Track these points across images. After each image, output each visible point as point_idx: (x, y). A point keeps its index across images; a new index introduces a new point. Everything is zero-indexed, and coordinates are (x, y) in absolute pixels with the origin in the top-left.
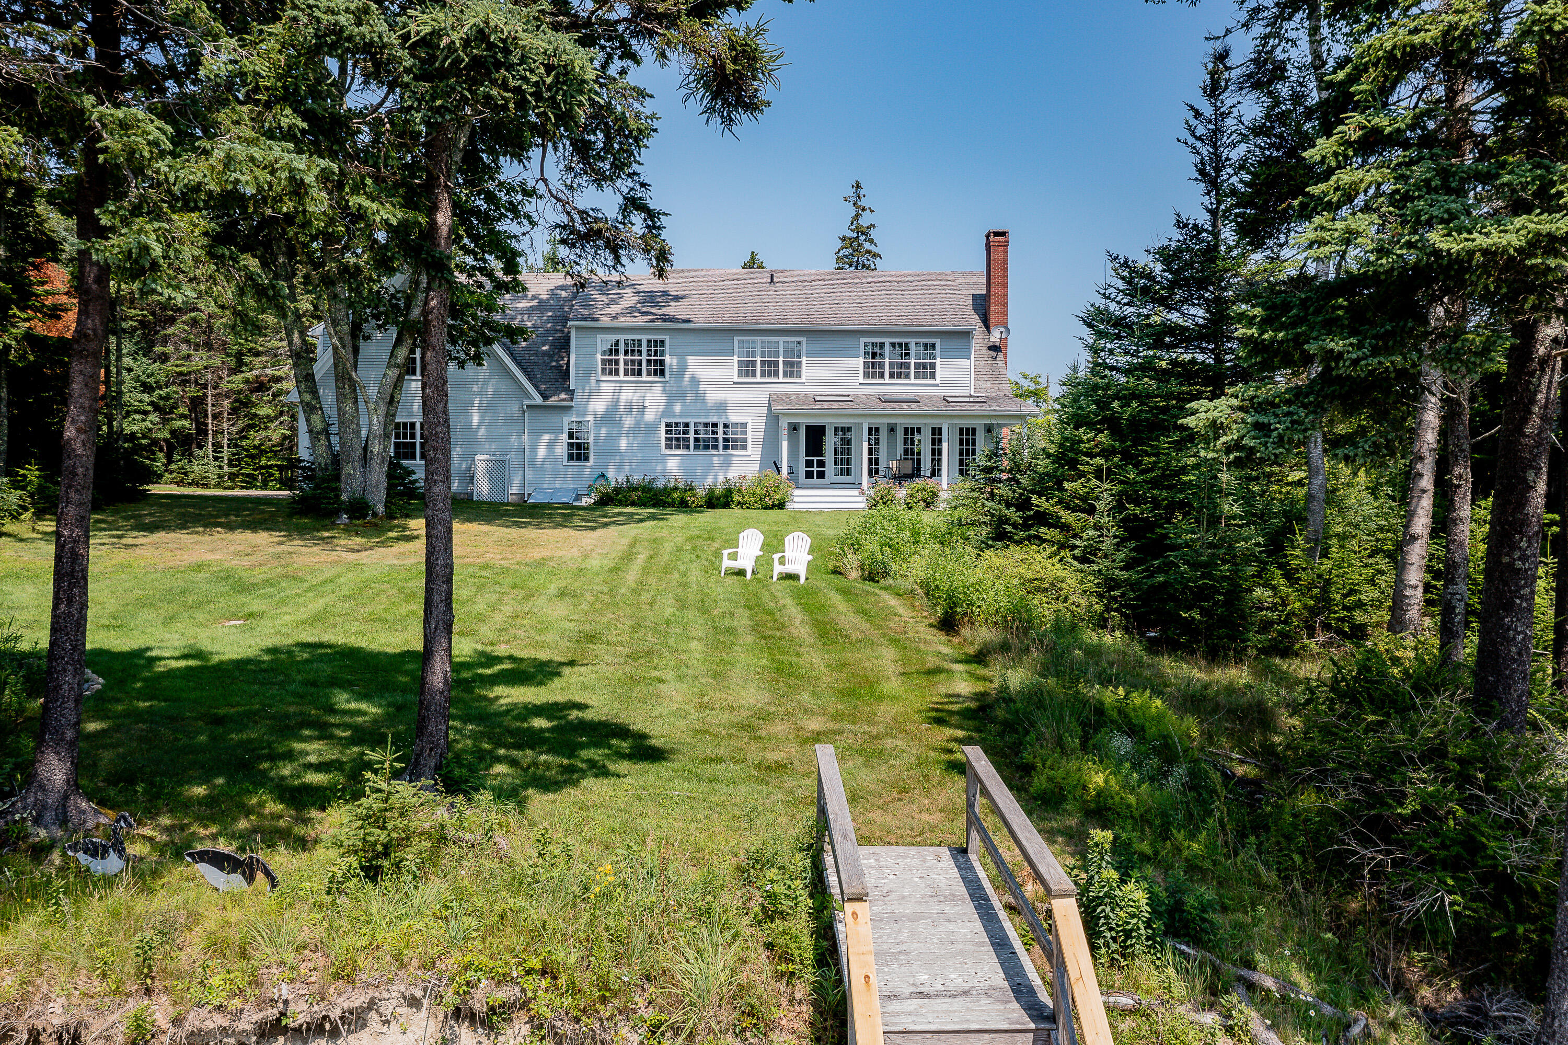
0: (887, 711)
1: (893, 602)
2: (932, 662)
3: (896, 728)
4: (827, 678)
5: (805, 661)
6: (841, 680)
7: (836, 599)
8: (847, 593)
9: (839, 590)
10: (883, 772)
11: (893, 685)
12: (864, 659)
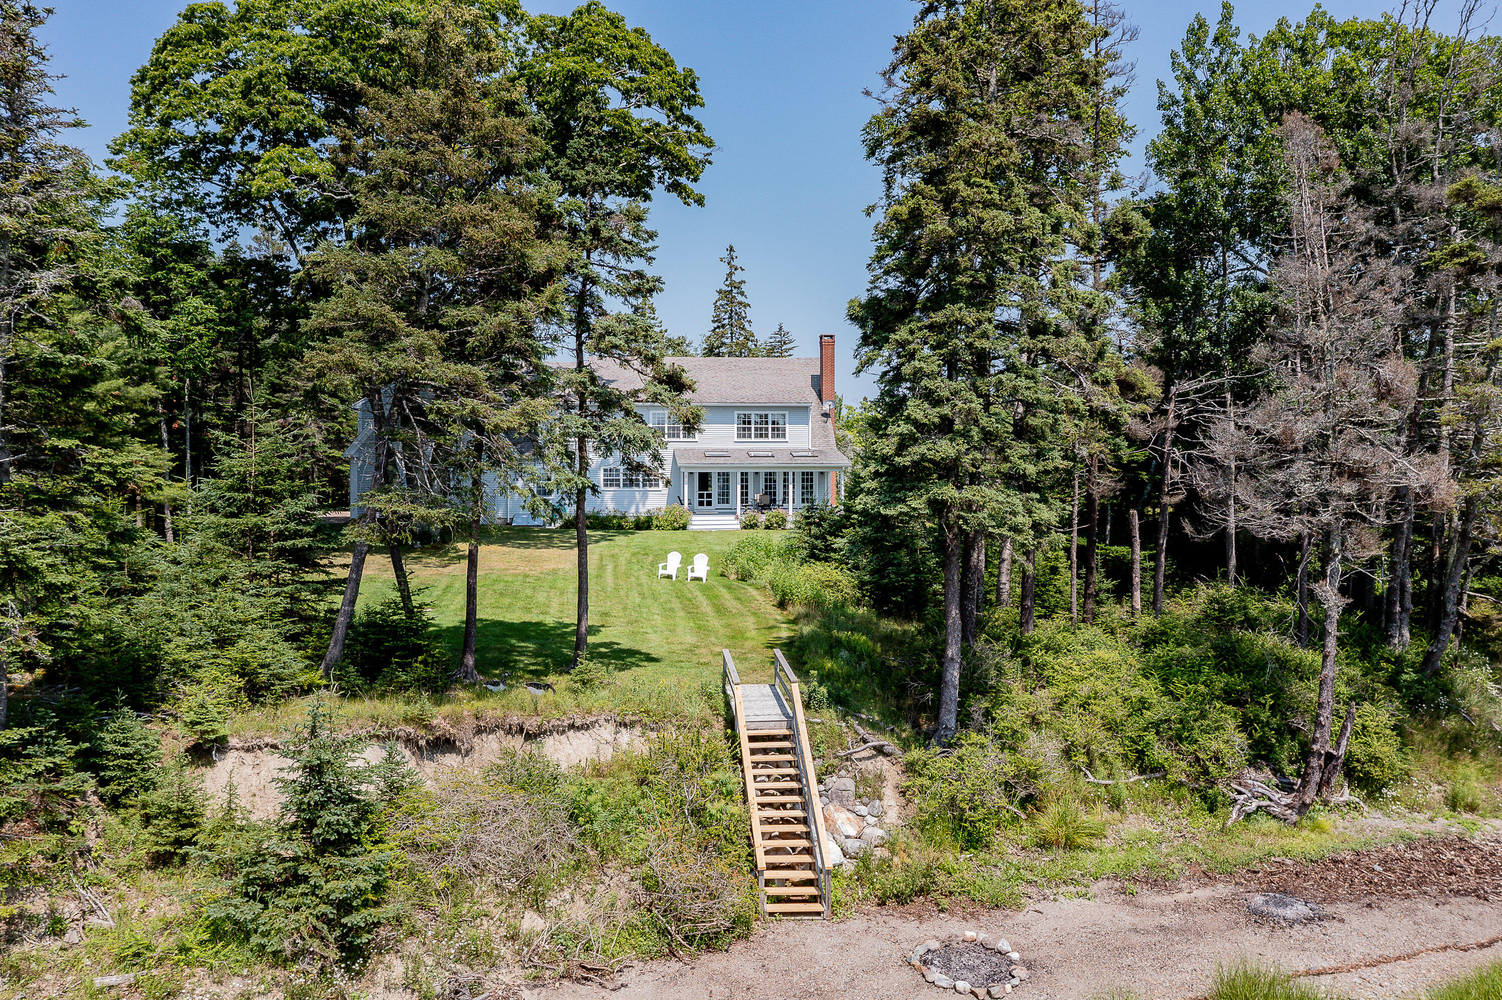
0: (749, 644)
1: (754, 593)
2: (772, 623)
3: (753, 650)
4: (722, 631)
5: (711, 624)
6: (728, 632)
7: (724, 592)
8: (729, 588)
9: (724, 586)
10: (747, 665)
11: (753, 634)
12: (739, 622)
